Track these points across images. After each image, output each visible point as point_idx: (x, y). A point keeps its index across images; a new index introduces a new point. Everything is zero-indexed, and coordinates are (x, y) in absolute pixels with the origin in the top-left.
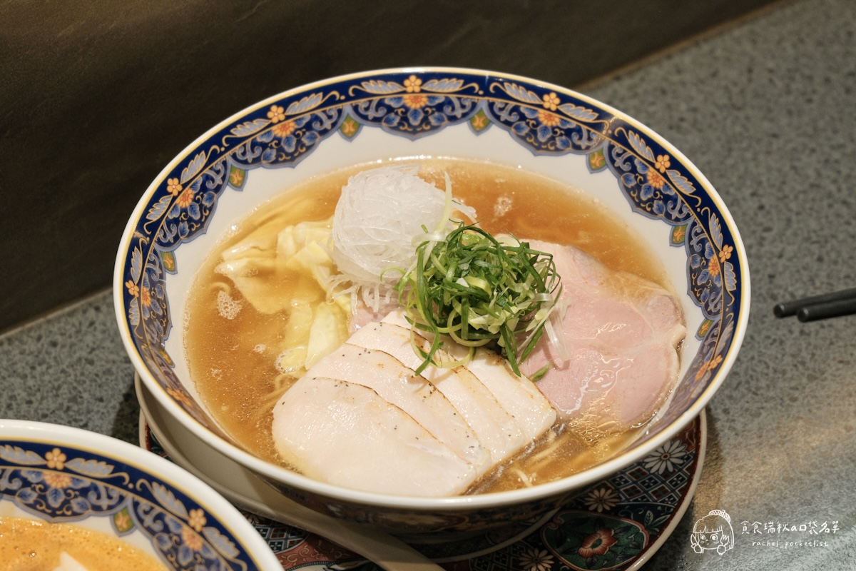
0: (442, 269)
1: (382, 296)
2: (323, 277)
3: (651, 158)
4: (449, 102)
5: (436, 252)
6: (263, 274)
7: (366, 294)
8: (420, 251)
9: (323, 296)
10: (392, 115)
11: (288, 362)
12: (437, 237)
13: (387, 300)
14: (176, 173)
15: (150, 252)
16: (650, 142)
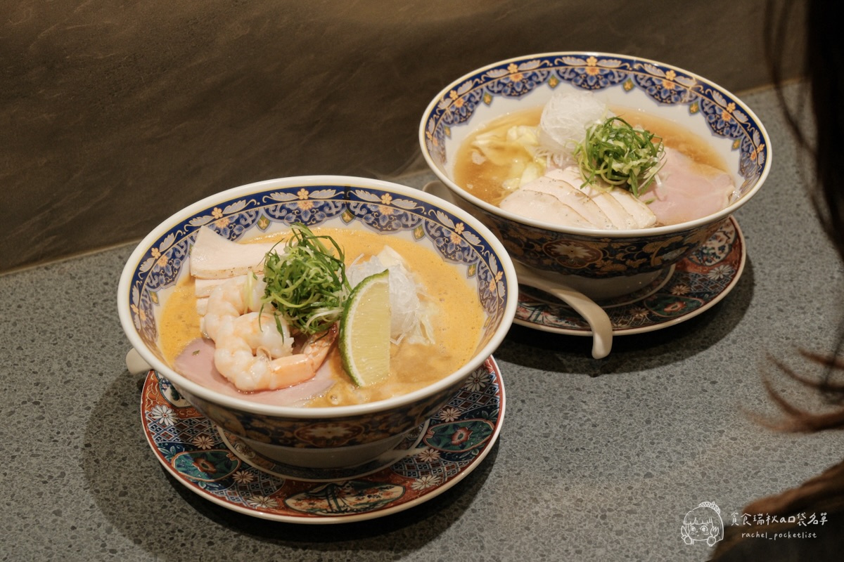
0: (600, 138)
1: (565, 158)
2: (531, 151)
3: (725, 105)
4: (612, 73)
5: (597, 130)
6: (499, 149)
7: (555, 157)
8: (588, 131)
9: (531, 160)
10: (578, 78)
11: (509, 184)
12: (599, 122)
13: (568, 160)
14: (456, 88)
15: (439, 123)
16: (725, 97)
